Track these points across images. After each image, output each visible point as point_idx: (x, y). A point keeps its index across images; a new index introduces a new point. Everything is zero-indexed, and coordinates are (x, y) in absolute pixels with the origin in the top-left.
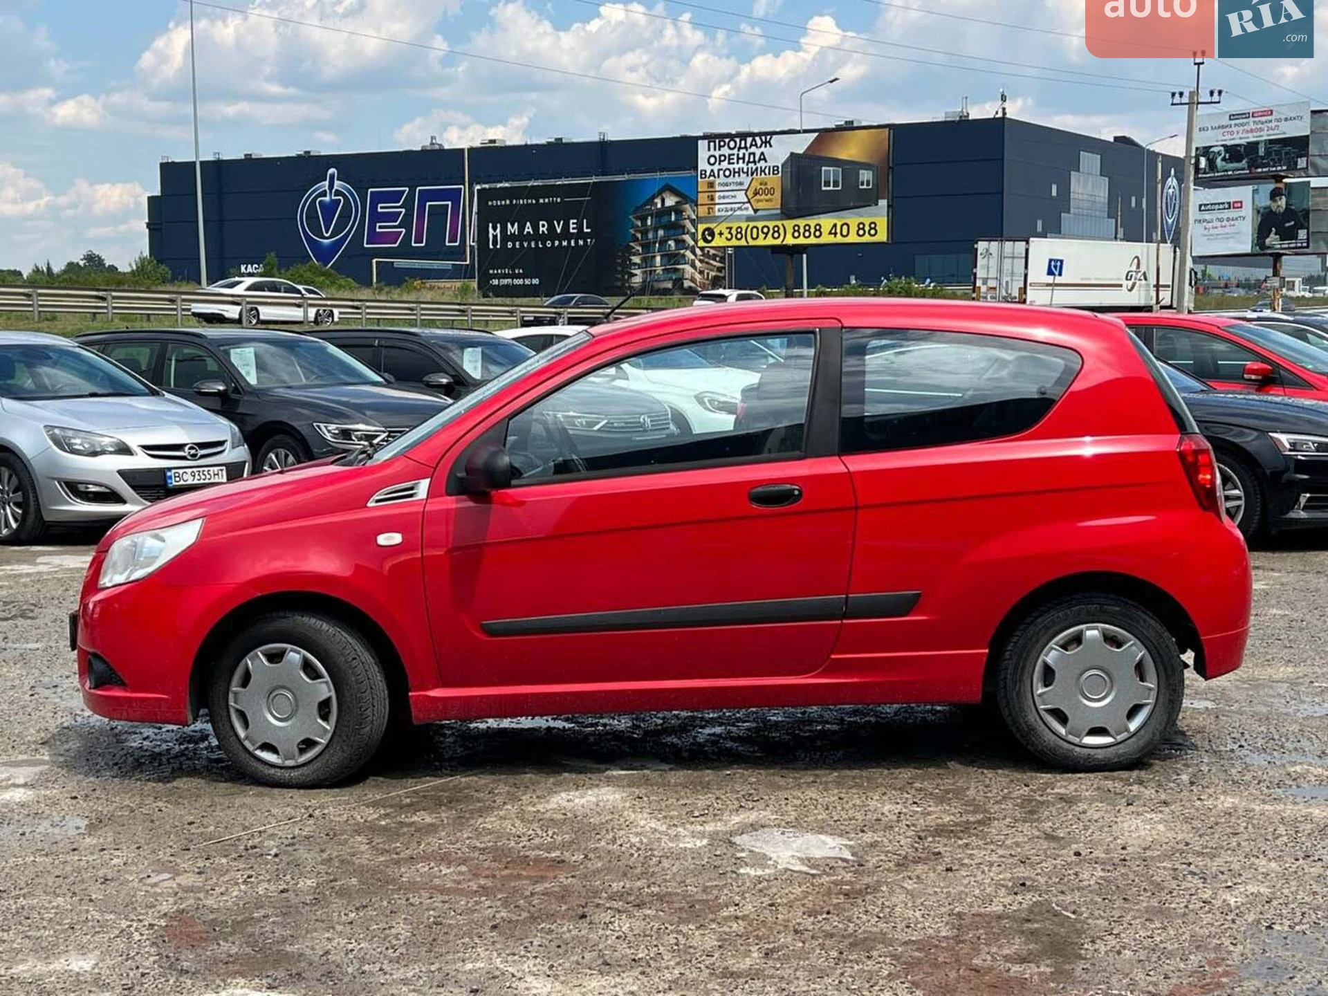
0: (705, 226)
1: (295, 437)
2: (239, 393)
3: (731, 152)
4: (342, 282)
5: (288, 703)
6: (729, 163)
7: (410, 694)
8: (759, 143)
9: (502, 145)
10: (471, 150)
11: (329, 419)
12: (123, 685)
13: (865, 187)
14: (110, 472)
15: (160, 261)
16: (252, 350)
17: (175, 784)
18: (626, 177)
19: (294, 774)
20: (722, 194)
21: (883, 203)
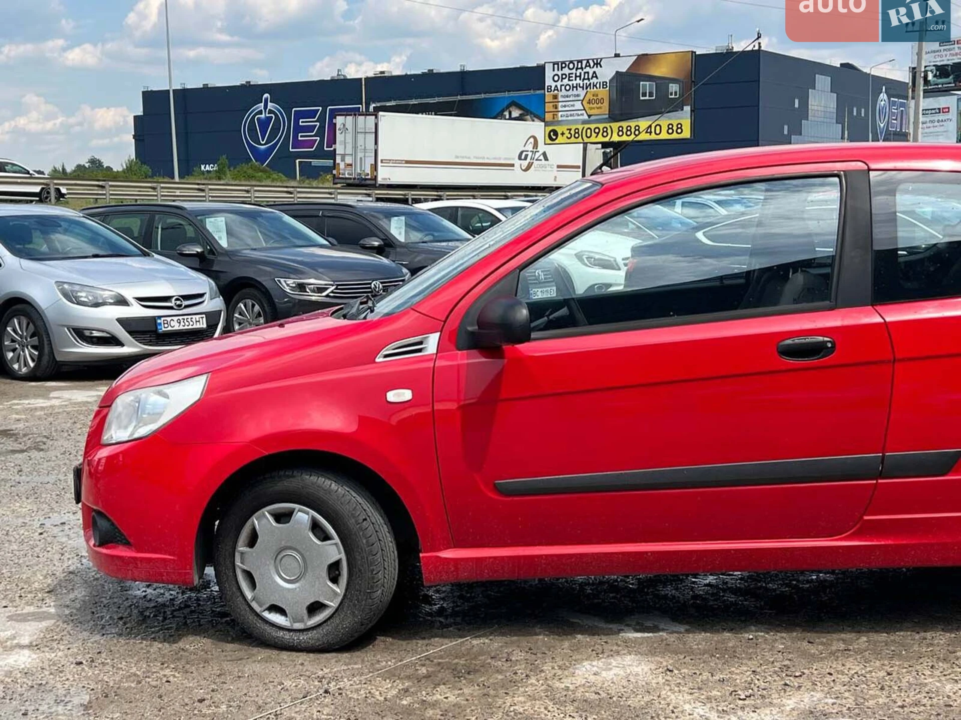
0: (551, 128)
1: (260, 290)
2: (214, 254)
3: (571, 72)
4: (275, 176)
5: (296, 564)
6: (569, 80)
7: (421, 555)
8: (592, 65)
9: (390, 75)
10: (367, 79)
11: (287, 275)
12: (128, 544)
13: (673, 96)
14: (112, 320)
15: (143, 163)
16: (223, 219)
17: (181, 644)
18: (483, 96)
19: (303, 637)
20: (564, 104)
21: (687, 109)
